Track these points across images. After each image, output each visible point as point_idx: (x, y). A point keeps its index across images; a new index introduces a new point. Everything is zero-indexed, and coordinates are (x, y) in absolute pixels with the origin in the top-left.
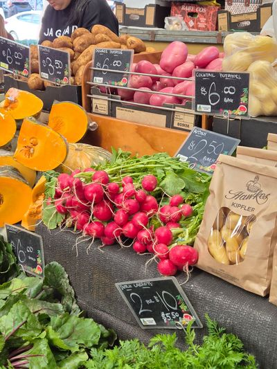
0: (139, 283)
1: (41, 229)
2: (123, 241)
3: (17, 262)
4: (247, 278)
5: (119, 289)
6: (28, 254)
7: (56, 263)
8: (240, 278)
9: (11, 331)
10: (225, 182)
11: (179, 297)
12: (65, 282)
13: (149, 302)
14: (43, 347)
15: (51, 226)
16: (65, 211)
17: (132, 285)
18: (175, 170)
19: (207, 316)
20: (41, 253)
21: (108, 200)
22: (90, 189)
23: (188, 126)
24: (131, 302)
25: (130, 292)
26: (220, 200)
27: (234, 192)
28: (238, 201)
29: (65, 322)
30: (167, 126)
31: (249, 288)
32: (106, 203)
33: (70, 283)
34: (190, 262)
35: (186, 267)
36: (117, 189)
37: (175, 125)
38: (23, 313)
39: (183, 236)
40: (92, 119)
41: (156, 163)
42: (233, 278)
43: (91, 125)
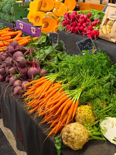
0: (82, 41)
1: (58, 31)
2: (79, 31)
3: (52, 43)
4: (111, 37)
5: (77, 44)
6: (54, 40)
7: (62, 41)
8: (109, 38)
9: (48, 53)
10: (109, 11)
11: (92, 44)
12: (64, 46)
13: (84, 47)
14: (56, 58)
15: (61, 30)
16: (64, 25)
17: (80, 42)
18: (98, 13)
19: (99, 49)
20: (58, 38)
21: (76, 20)
22: (71, 16)
23: (106, 3)
24: (80, 48)
25: (80, 45)
26: (107, 17)
27: (112, 14)
28: (112, 17)
29: (62, 55)
30: (100, 4)
31: (111, 41)
32: (76, 21)
33: (65, 46)
34: (96, 34)
35: (95, 36)
36: (79, 16)
37: (103, 3)
38: (51, 49)
39: (96, 28)
40: (78, 4)
41: (93, 11)
42: (108, 38)
43: (77, 5)
